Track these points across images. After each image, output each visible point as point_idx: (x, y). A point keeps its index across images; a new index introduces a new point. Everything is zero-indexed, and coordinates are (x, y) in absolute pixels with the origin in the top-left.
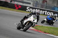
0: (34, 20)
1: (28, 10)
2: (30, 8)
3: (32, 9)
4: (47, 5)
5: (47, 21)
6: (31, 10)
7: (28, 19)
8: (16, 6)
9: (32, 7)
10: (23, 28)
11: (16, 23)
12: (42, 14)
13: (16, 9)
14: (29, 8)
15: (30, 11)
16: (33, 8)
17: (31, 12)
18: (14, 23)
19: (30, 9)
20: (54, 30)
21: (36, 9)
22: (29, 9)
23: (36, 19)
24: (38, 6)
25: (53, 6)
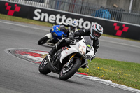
0: (88, 50)
1: (37, 16)
2: (42, 12)
3: (47, 15)
4: (85, 5)
5: (52, 39)
6: (45, 17)
7: (73, 49)
8: (9, 7)
9: (47, 8)
10: (58, 72)
11: (9, 49)
13: (10, 15)
14: (40, 11)
15: (42, 19)
16: (50, 13)
18: (5, 49)
19: (43, 15)
20: (99, 66)
21: (56, 15)
22: (40, 14)
23: (93, 48)
24: (62, 6)
25: (98, 8)
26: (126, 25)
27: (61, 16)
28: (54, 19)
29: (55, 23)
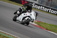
4: (52, 3)
24: (43, 3)
28: (40, 8)
29: (40, 9)
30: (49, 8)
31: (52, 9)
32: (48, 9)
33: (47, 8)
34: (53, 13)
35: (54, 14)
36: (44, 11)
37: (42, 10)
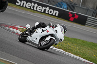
3: (25, 2)
12: (41, 12)
16: (27, 1)
17: (23, 6)
25: (59, 1)
26: (77, 14)
27: (35, 4)
28: (30, 5)
29: (30, 8)
30: (46, 6)
31: (50, 8)
32: (44, 8)
33: (43, 6)
34: (52, 15)
35: (54, 16)
36: (37, 10)
37: (34, 9)
